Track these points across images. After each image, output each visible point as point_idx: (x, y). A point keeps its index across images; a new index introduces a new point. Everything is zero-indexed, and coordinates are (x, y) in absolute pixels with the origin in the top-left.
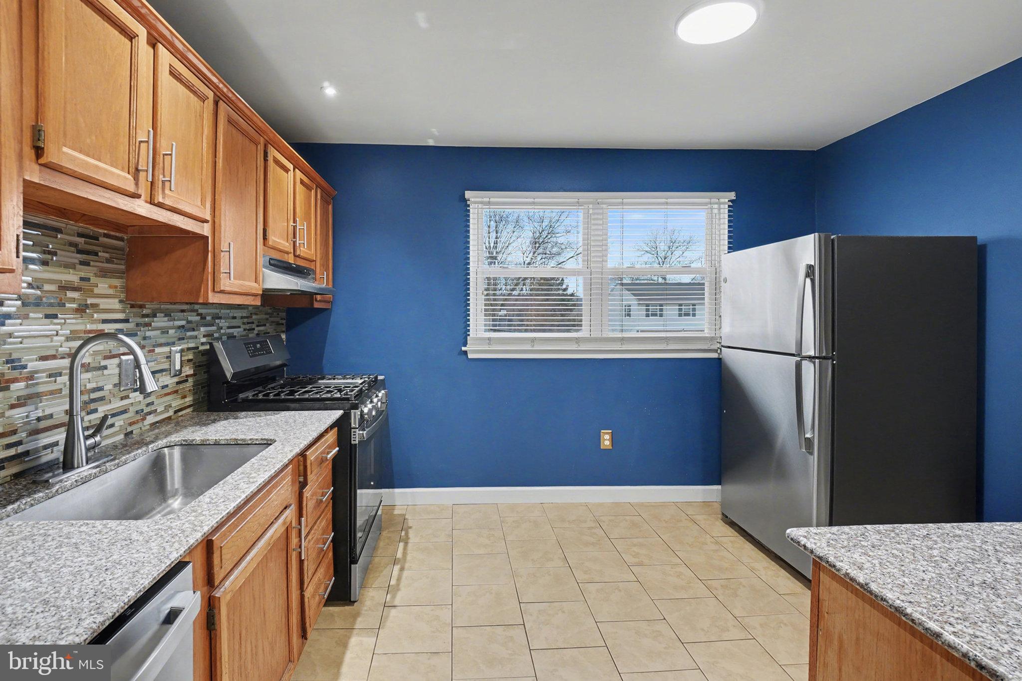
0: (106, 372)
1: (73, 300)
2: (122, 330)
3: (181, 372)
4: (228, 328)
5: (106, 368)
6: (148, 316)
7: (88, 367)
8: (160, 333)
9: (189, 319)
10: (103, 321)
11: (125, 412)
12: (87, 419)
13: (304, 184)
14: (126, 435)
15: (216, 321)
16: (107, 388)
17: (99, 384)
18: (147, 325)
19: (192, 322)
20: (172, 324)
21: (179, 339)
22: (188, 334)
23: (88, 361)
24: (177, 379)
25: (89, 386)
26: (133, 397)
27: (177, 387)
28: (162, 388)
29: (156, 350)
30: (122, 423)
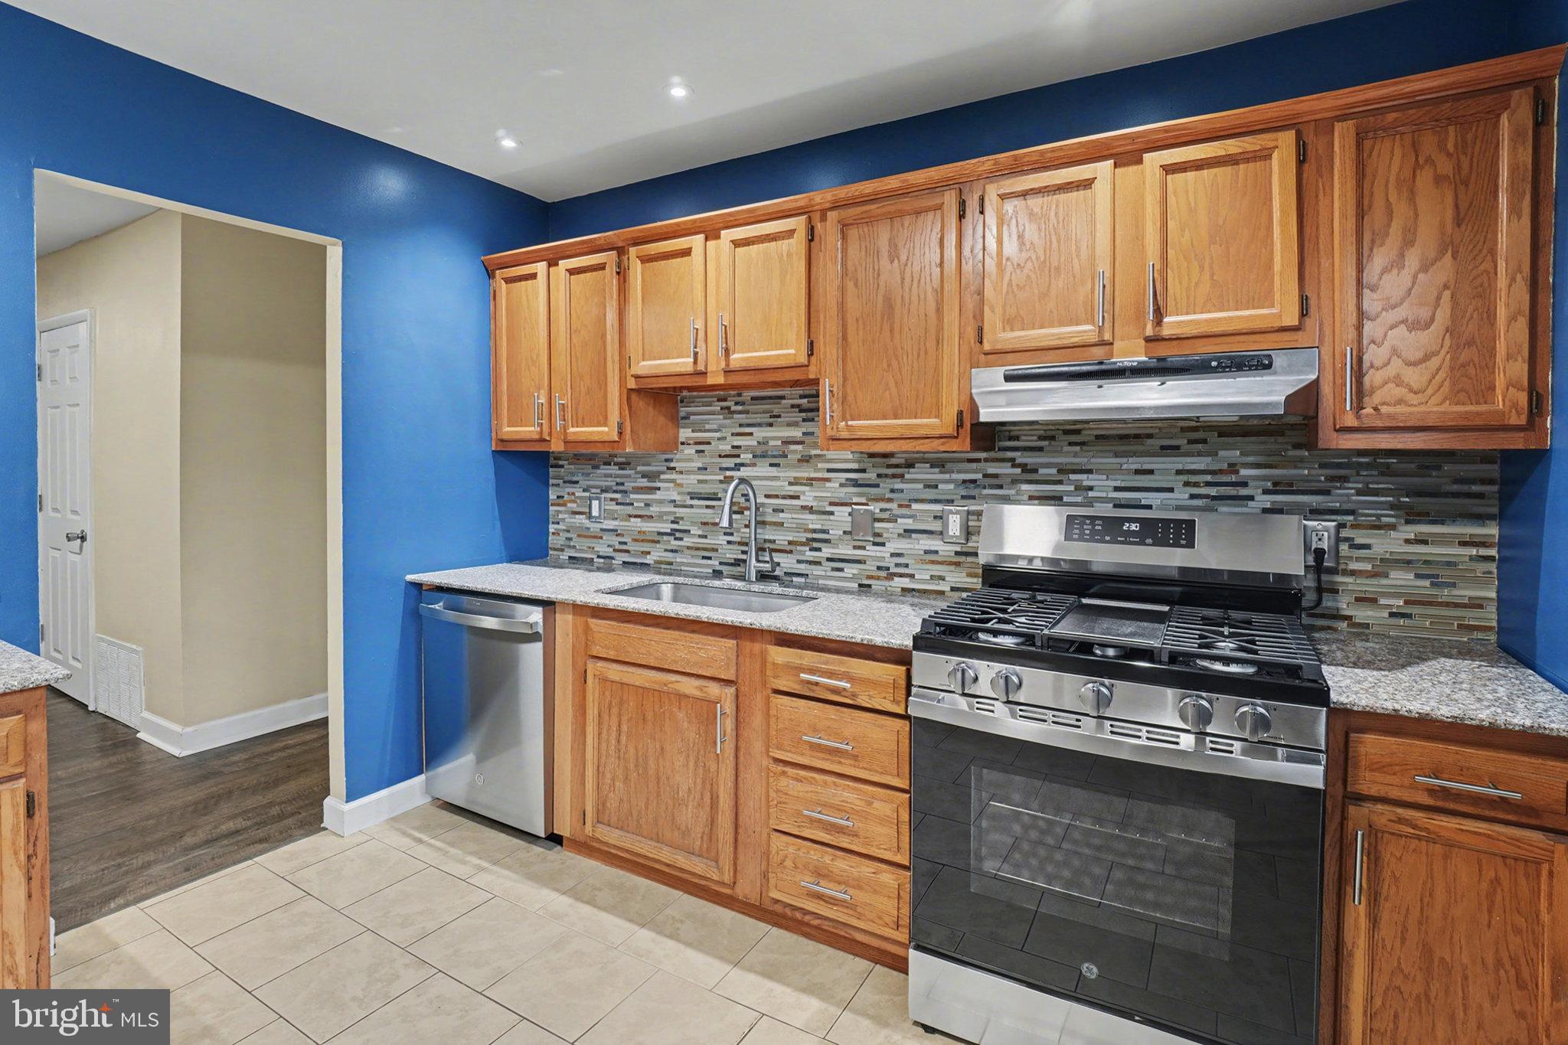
0: (832, 517)
1: (795, 452)
2: (856, 480)
3: (967, 540)
4: (1117, 489)
5: (832, 513)
6: (897, 466)
7: (810, 510)
8: (921, 486)
9: (991, 471)
10: (829, 470)
11: (859, 562)
12: (810, 555)
13: (1198, 165)
14: (860, 585)
15: (1072, 477)
16: (835, 533)
17: (824, 528)
18: (894, 476)
19: (996, 476)
20: (947, 476)
21: (963, 497)
22: (986, 492)
23: (810, 504)
24: (958, 549)
25: (811, 526)
26: (872, 551)
27: (962, 559)
28: (926, 552)
29: (915, 506)
30: (855, 572)
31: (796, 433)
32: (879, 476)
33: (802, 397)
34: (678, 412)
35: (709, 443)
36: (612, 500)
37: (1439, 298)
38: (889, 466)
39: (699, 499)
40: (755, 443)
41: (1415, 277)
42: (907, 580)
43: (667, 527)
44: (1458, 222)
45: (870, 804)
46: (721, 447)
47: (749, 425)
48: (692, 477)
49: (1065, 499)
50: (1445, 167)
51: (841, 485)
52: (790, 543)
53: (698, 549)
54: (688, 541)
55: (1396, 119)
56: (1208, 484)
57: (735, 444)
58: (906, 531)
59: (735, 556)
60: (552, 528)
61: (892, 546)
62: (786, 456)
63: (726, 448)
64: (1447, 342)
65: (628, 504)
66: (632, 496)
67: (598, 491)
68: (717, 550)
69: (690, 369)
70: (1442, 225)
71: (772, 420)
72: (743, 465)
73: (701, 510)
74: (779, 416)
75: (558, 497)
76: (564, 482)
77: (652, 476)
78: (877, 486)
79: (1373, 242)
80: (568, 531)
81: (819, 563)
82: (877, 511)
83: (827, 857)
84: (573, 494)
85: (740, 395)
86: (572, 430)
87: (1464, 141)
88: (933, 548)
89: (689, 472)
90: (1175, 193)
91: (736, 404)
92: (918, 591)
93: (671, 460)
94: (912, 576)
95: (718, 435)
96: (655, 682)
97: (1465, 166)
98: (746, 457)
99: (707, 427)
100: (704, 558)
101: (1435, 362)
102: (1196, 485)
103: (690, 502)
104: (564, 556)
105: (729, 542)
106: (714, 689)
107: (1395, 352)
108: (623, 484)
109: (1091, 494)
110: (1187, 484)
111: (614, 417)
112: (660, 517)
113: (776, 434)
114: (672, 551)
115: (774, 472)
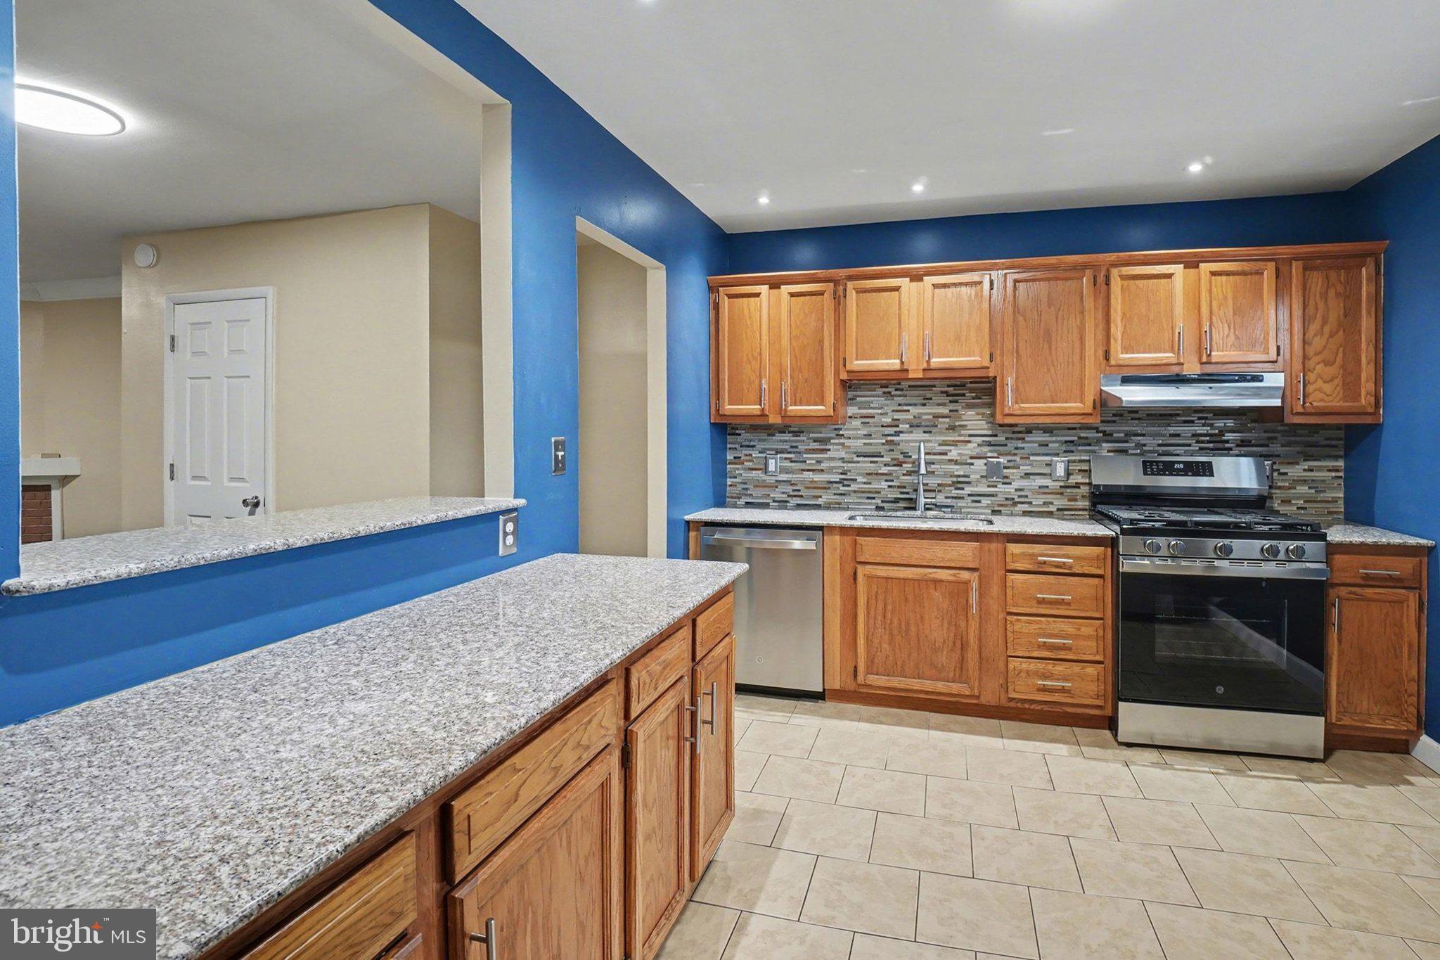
0: (972, 467)
1: (943, 423)
2: (990, 442)
3: (1068, 479)
4: (1159, 445)
5: (972, 464)
6: (1020, 432)
7: (956, 462)
8: (1036, 445)
9: (1082, 435)
10: (970, 436)
11: (992, 496)
12: (955, 493)
13: (1227, 274)
14: (993, 511)
15: (1133, 438)
16: (973, 477)
17: (966, 474)
18: (1019, 439)
19: (1087, 438)
20: (1054, 439)
21: (1065, 452)
22: (1080, 448)
23: (955, 458)
24: (1062, 484)
25: (956, 473)
26: (1001, 488)
27: (1062, 490)
28: (1040, 487)
29: (1032, 458)
30: (989, 502)
31: (945, 411)
32: (1007, 439)
33: (949, 386)
34: (847, 395)
35: (874, 417)
36: (786, 459)
37: (1338, 350)
38: (1014, 432)
39: (864, 456)
40: (912, 417)
41: (1328, 340)
42: (1026, 506)
43: (836, 478)
44: (1346, 315)
45: (1079, 629)
46: (883, 420)
47: (906, 405)
48: (859, 441)
49: (1130, 452)
50: (1340, 289)
51: (979, 445)
52: (939, 485)
53: (863, 492)
54: (854, 487)
55: (1320, 263)
56: (1209, 442)
57: (895, 417)
58: (1026, 474)
59: (895, 496)
60: (729, 481)
61: (1015, 485)
62: (937, 426)
63: (888, 420)
64: (1341, 372)
65: (801, 462)
66: (805, 456)
67: (774, 452)
68: (880, 493)
69: (898, 367)
70: (1339, 316)
71: (924, 402)
72: (902, 432)
73: (866, 465)
74: (931, 399)
75: (735, 458)
76: (741, 446)
77: (825, 441)
78: (1006, 445)
79: (1309, 322)
80: (745, 483)
81: (963, 498)
82: (1006, 462)
83: (1050, 666)
84: (751, 455)
85: (899, 384)
86: (791, 408)
87: (1348, 278)
88: (1044, 484)
89: (857, 438)
90: (1216, 286)
91: (896, 390)
92: (1035, 512)
93: (841, 429)
94: (1030, 503)
95: (879, 411)
96: (917, 574)
97: (1348, 288)
98: (904, 427)
99: (872, 405)
100: (868, 498)
101: (1336, 381)
102: (1202, 442)
103: (856, 459)
104: (742, 502)
105: (890, 487)
106: (965, 575)
107: (1319, 376)
108: (796, 447)
109: (1145, 448)
110: (1198, 442)
111: (830, 399)
112: (831, 470)
113: (927, 411)
114: (841, 494)
115: (927, 436)
